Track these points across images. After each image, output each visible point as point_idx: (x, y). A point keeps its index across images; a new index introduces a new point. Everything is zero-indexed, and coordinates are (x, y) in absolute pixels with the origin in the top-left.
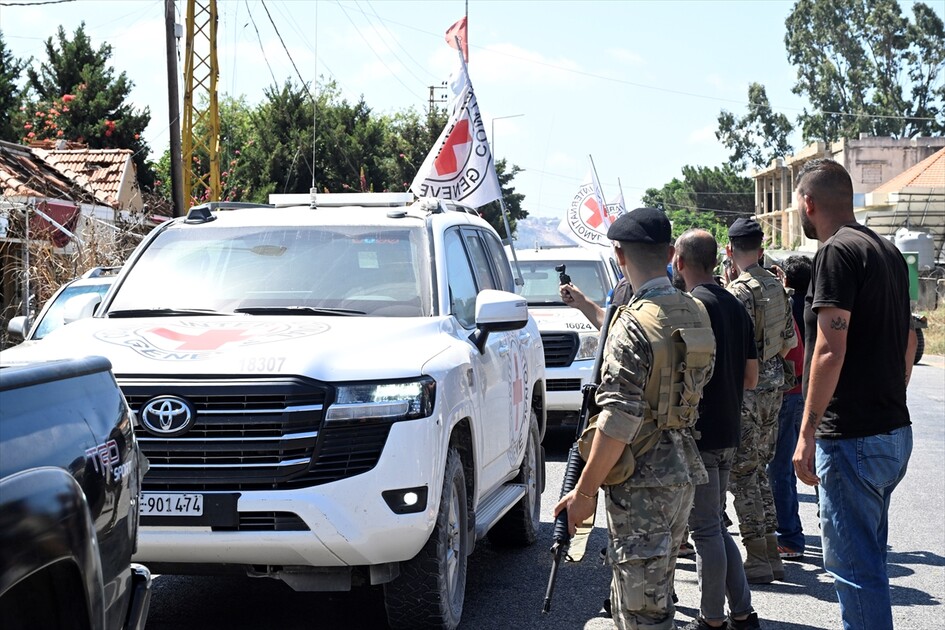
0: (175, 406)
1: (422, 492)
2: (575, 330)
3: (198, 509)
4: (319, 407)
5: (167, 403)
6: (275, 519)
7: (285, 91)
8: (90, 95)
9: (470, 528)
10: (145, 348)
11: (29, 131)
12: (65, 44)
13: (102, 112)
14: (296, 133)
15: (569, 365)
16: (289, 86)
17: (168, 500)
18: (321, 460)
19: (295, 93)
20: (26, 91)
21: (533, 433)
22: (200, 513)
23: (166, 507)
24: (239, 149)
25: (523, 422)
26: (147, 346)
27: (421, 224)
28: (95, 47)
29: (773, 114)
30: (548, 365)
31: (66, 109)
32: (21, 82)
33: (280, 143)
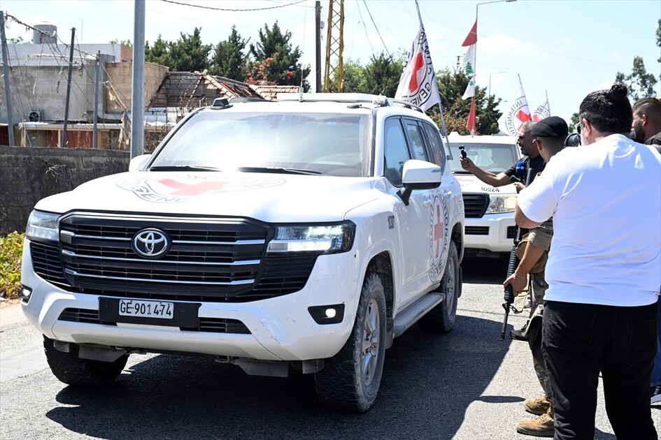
0: (157, 237)
1: (340, 308)
2: (487, 192)
3: (170, 314)
4: (262, 242)
5: (151, 234)
6: (226, 324)
7: (381, 58)
8: (280, 58)
9: (388, 330)
10: (145, 193)
11: (250, 76)
12: (268, 31)
13: (286, 67)
14: (386, 79)
15: (481, 217)
16: (383, 55)
17: (149, 306)
18: (263, 281)
19: (386, 58)
20: (248, 55)
21: (453, 258)
22: (171, 317)
23: (147, 311)
24: (356, 87)
25: (443, 251)
26: (148, 191)
27: (369, 112)
28: (283, 33)
29: (646, 74)
30: (467, 216)
31: (268, 65)
32: (246, 51)
33: (377, 85)
